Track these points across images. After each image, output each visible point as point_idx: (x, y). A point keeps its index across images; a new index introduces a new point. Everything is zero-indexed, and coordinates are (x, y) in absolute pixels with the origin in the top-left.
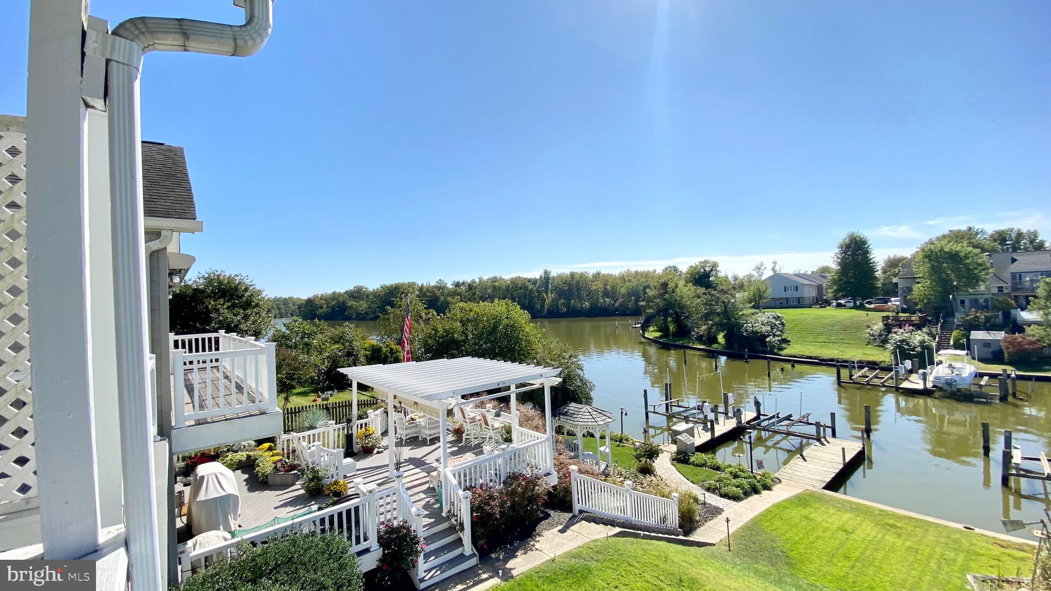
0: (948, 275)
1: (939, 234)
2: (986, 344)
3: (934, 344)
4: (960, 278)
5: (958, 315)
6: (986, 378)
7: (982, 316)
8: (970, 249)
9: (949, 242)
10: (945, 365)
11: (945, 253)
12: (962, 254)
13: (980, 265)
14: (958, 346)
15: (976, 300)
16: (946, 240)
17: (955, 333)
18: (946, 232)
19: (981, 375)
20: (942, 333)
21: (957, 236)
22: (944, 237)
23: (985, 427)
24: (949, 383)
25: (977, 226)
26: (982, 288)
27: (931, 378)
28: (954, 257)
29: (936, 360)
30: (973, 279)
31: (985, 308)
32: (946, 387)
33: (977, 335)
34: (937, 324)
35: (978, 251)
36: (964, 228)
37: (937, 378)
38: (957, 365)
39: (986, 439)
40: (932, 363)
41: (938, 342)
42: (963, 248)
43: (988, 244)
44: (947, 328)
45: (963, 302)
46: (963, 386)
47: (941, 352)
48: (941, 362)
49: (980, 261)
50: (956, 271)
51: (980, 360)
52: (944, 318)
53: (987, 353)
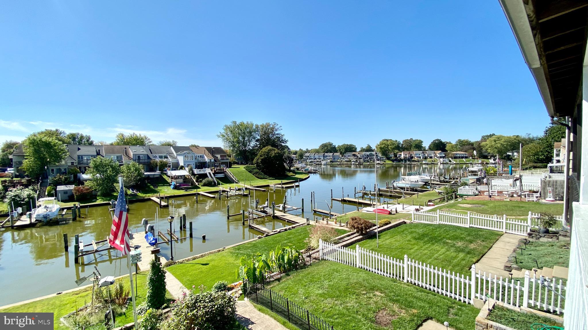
0: (44, 155)
1: (40, 131)
2: (65, 192)
3: (36, 196)
4: (51, 157)
5: (50, 178)
6: (65, 210)
7: (63, 178)
8: (57, 141)
9: (45, 136)
10: (43, 207)
11: (43, 142)
12: (52, 144)
13: (62, 150)
14: (50, 195)
15: (60, 170)
16: (44, 135)
17: (48, 188)
18: (44, 130)
19: (63, 209)
20: (41, 189)
21: (50, 134)
22: (42, 133)
23: (65, 236)
24: (45, 217)
25: (61, 129)
26: (63, 162)
27: (34, 216)
28: (47, 145)
29: (37, 205)
30: (58, 157)
31: (64, 173)
32: (43, 219)
33: (60, 188)
34: (38, 183)
35: (61, 143)
36: (54, 129)
37: (38, 215)
38: (49, 206)
39: (66, 242)
40: (35, 207)
41: (39, 194)
42: (53, 140)
43: (67, 140)
44: (44, 185)
45: (53, 170)
46: (52, 217)
47: (41, 199)
48: (40, 206)
49: (62, 148)
50: (49, 153)
51: (62, 201)
52: (42, 179)
53: (66, 197)
